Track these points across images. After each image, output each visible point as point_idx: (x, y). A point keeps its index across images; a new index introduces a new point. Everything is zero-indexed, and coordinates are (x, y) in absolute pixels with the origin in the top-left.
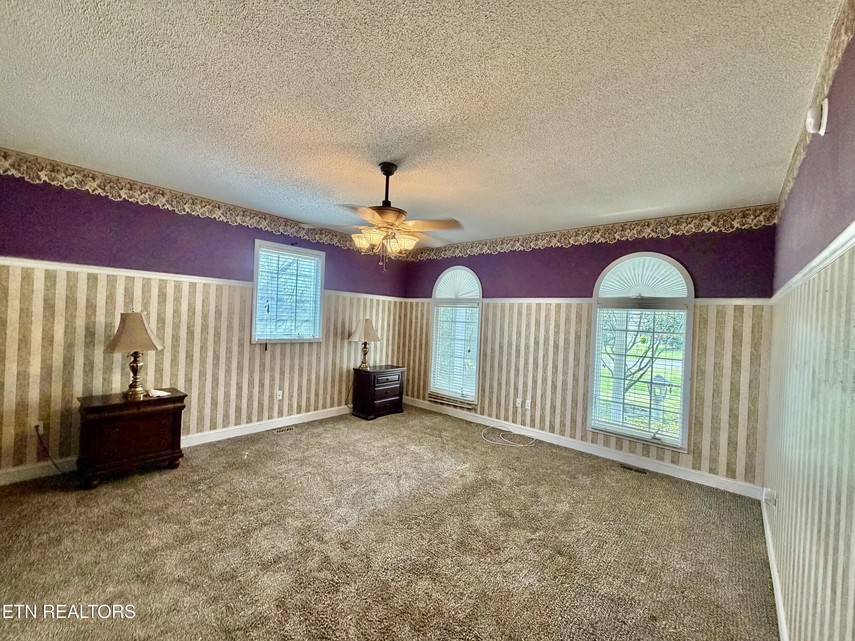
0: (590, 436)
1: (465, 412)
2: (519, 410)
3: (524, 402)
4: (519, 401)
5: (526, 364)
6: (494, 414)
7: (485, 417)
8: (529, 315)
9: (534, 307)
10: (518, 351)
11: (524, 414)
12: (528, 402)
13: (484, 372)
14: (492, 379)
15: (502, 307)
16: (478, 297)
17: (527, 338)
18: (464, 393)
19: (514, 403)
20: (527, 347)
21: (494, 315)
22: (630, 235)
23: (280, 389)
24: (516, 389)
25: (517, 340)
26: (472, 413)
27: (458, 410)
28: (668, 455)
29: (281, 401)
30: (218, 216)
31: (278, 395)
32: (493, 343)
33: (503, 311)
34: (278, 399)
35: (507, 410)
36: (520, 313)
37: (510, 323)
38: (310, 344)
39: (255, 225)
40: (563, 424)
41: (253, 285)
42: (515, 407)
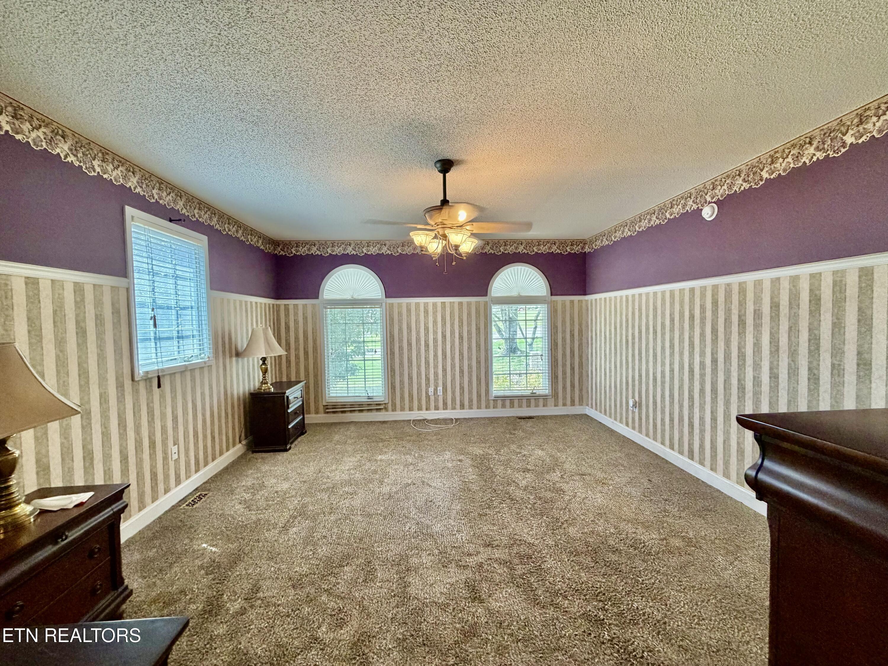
0: (492, 403)
1: (375, 413)
2: (432, 398)
3: (436, 390)
4: (431, 390)
5: (436, 355)
6: (407, 406)
7: (398, 412)
8: (435, 313)
9: (439, 305)
10: (427, 345)
11: (436, 400)
12: (440, 388)
13: (393, 370)
14: (402, 375)
15: (407, 307)
16: (380, 297)
17: (435, 333)
18: (370, 395)
19: (427, 393)
20: (435, 340)
21: (400, 314)
22: (510, 250)
23: (174, 445)
24: (428, 379)
25: (425, 335)
26: (383, 413)
27: (365, 414)
28: (541, 402)
29: (177, 461)
30: (64, 153)
31: (173, 453)
32: (401, 340)
33: (409, 311)
34: (174, 459)
35: (419, 400)
36: (426, 312)
37: (417, 321)
38: (201, 368)
39: (122, 182)
40: (471, 401)
41: (129, 283)
42: (428, 396)
